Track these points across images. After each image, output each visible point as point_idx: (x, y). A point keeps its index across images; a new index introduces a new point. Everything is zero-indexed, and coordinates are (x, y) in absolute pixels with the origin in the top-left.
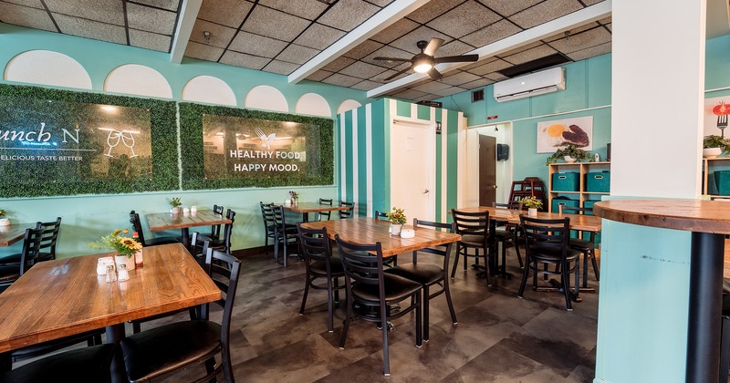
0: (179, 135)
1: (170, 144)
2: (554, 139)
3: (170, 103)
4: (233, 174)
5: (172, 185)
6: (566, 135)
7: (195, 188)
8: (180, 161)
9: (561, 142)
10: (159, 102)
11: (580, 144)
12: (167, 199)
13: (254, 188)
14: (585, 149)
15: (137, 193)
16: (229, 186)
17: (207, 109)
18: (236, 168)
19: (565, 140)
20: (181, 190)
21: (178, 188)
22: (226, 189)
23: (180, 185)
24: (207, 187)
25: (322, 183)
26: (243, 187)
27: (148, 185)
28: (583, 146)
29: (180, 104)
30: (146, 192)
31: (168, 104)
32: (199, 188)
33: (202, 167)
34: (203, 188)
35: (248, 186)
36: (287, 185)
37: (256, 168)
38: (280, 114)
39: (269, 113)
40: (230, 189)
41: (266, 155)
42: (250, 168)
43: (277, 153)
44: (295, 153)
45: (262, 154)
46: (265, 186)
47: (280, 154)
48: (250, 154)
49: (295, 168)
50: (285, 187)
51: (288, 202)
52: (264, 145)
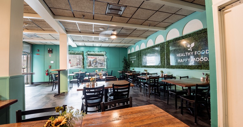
1: (164, 55)
4: (178, 63)
8: (166, 60)
18: (178, 61)
20: (166, 68)
24: (171, 68)
26: (181, 68)
29: (165, 42)
32: (169, 68)
35: (183, 68)
36: (202, 69)
37: (186, 60)
38: (197, 32)
39: (191, 34)
40: (178, 69)
41: (190, 54)
42: (184, 61)
43: (195, 52)
44: (206, 50)
45: (188, 54)
46: (190, 69)
47: (197, 52)
48: (183, 54)
49: (206, 59)
50: (201, 70)
51: (201, 78)
52: (189, 50)
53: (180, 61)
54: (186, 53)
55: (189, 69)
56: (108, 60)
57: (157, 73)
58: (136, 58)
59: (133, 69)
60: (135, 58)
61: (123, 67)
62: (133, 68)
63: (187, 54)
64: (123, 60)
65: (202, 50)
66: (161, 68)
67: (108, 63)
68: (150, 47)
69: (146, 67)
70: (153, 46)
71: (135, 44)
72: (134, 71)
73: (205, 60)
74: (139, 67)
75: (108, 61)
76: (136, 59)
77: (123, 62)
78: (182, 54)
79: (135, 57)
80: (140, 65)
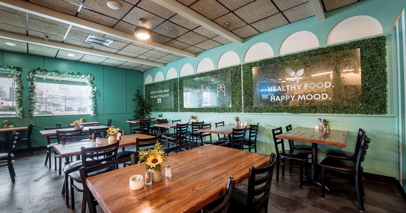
0: (242, 82)
1: (238, 88)
3: (238, 66)
4: (270, 103)
5: (239, 110)
7: (249, 112)
8: (243, 97)
10: (234, 67)
12: (234, 117)
13: (286, 113)
15: (226, 113)
17: (255, 64)
18: (271, 99)
20: (243, 113)
21: (241, 112)
22: (266, 113)
23: (243, 109)
24: (255, 112)
25: (365, 111)
26: (277, 112)
27: (230, 110)
29: (243, 65)
30: (229, 113)
32: (251, 112)
33: (252, 99)
34: (253, 112)
36: (316, 113)
37: (287, 99)
38: (309, 51)
39: (298, 54)
40: (269, 113)
41: (295, 87)
42: (282, 99)
43: (305, 84)
44: (326, 83)
45: (292, 88)
46: (295, 112)
47: (308, 85)
48: (282, 88)
49: (325, 96)
50: (314, 114)
51: (317, 128)
52: (293, 80)
53: (274, 98)
54: (288, 86)
55: (292, 112)
56: (100, 96)
57: (223, 122)
58: (170, 92)
59: (160, 116)
60: (166, 93)
61: (136, 112)
62: (160, 113)
63: (290, 87)
64: (135, 97)
65: (318, 82)
66: (233, 111)
67: (97, 102)
68: (206, 73)
69: (196, 112)
70: (213, 72)
71: (165, 64)
72: (161, 119)
73: (323, 98)
74: (177, 111)
75: (98, 98)
76: (168, 95)
77: (134, 100)
78: (279, 87)
79: (167, 91)
80: (178, 107)
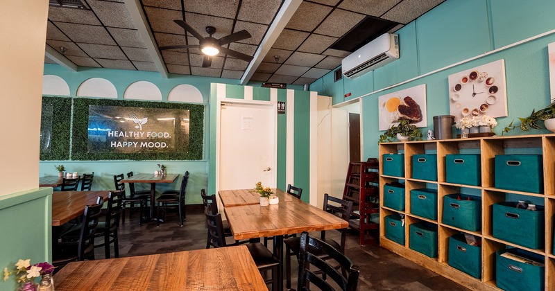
0: (72, 121)
1: (65, 128)
2: (392, 114)
3: (67, 99)
4: (110, 149)
5: (64, 157)
6: (402, 109)
7: (80, 159)
8: (71, 139)
9: (397, 118)
10: (60, 99)
11: (414, 119)
12: (55, 166)
13: (128, 160)
14: (418, 125)
16: (106, 159)
17: (93, 101)
18: (112, 144)
19: (400, 115)
20: (70, 160)
21: (68, 159)
22: (104, 161)
23: (70, 156)
24: (89, 159)
25: (191, 158)
26: (117, 159)
27: (48, 156)
28: (416, 122)
29: (74, 99)
30: (46, 161)
31: (65, 100)
32: (83, 159)
33: (86, 144)
34: (86, 159)
35: (121, 159)
36: (156, 159)
37: (129, 145)
38: (153, 102)
39: (143, 102)
41: (138, 134)
42: (124, 145)
43: (148, 133)
45: (135, 134)
46: (137, 159)
47: (151, 134)
48: (124, 134)
49: (164, 145)
50: (154, 161)
51: (156, 173)
52: (137, 127)
53: (115, 144)
54: (131, 132)
55: (134, 159)
63: (133, 134)
66: (53, 158)
73: (162, 147)
78: (121, 132)
